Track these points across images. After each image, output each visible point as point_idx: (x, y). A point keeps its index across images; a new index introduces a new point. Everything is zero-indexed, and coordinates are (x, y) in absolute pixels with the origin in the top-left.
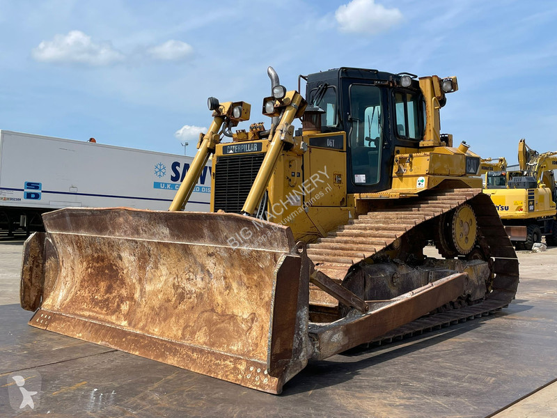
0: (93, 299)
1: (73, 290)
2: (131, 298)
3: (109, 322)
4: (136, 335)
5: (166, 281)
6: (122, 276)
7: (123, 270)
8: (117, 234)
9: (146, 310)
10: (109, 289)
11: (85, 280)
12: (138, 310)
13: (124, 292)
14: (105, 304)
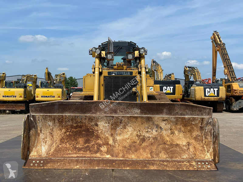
0: (75, 148)
1: (54, 144)
2: (107, 144)
3: (96, 157)
4: (121, 160)
5: (131, 134)
6: (97, 134)
7: (98, 131)
8: (98, 113)
9: (121, 148)
10: (87, 141)
11: (64, 139)
12: (115, 149)
13: (100, 142)
14: (87, 149)
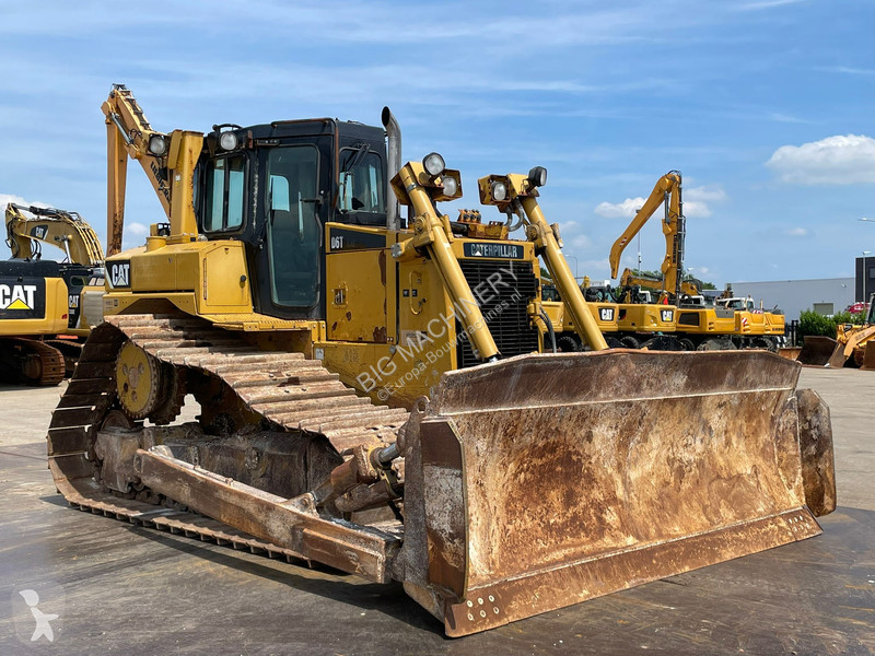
0: (549, 528)
1: (494, 526)
2: (614, 500)
5: (657, 458)
9: (644, 508)
10: (570, 499)
11: (513, 500)
12: (633, 513)
13: (597, 495)
14: (575, 525)
